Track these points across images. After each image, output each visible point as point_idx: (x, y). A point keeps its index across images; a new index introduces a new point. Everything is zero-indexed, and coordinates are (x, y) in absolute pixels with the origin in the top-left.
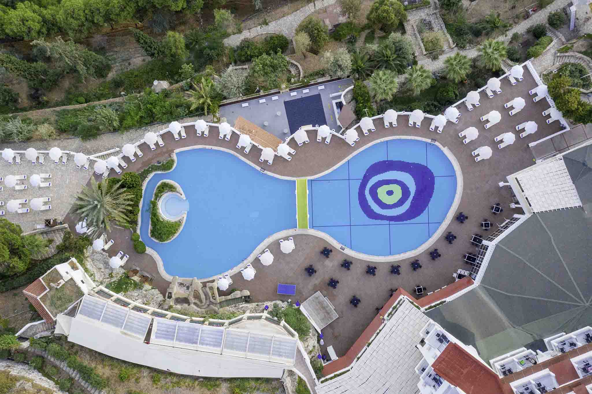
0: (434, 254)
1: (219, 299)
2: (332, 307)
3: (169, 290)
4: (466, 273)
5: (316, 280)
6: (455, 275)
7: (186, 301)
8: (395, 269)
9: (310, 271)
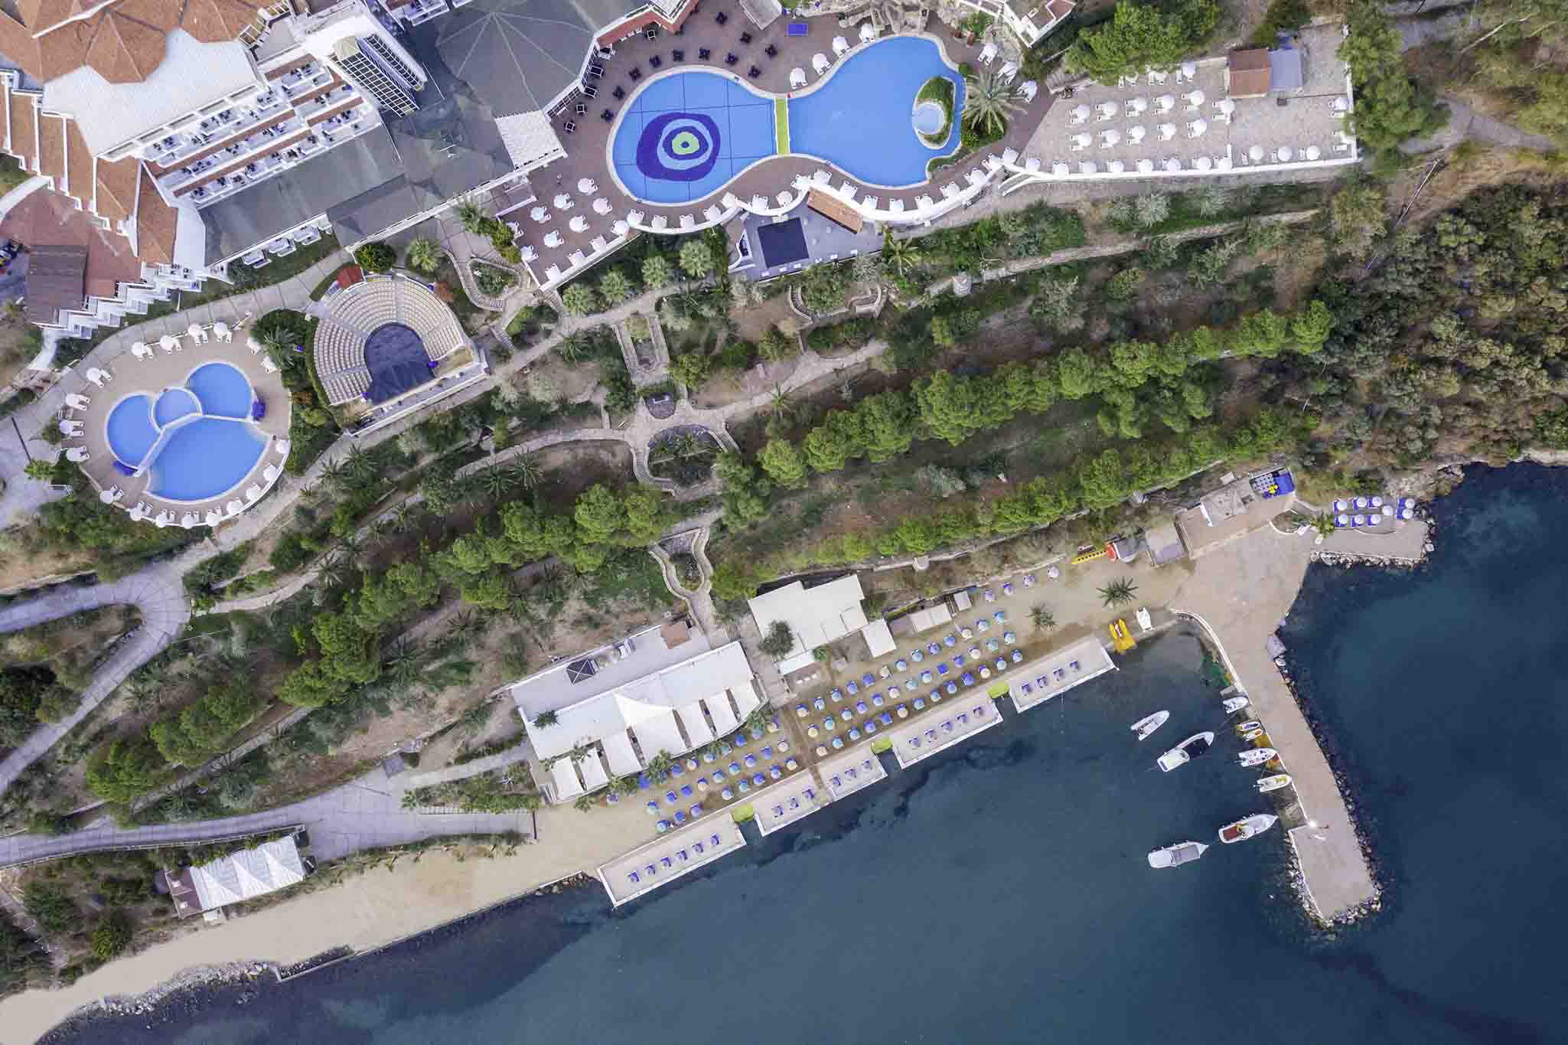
0: (636, 75)
1: (870, 13)
2: (747, 12)
3: (926, 19)
4: (600, 55)
5: (766, 43)
6: (613, 52)
7: (907, 8)
8: (679, 57)
9: (772, 52)
